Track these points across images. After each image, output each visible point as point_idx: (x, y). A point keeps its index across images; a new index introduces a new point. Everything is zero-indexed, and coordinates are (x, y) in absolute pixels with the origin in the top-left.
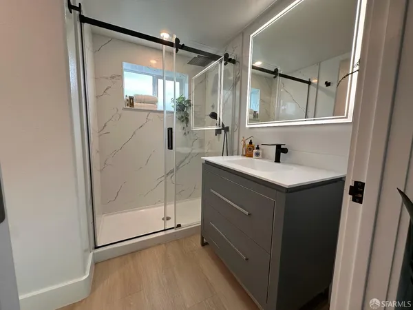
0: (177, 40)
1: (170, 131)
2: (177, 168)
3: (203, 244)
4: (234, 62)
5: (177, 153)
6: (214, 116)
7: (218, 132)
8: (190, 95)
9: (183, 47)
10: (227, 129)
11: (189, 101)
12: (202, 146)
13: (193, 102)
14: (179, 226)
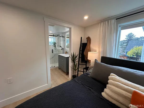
0: (53, 35)
1: (53, 50)
2: (54, 56)
3: (59, 69)
4: (64, 37)
5: (54, 54)
6: (61, 47)
7: (62, 49)
8: (56, 41)
9: (54, 36)
10: (63, 49)
11: (56, 43)
12: (59, 52)
13: (57, 43)
14: (55, 67)
